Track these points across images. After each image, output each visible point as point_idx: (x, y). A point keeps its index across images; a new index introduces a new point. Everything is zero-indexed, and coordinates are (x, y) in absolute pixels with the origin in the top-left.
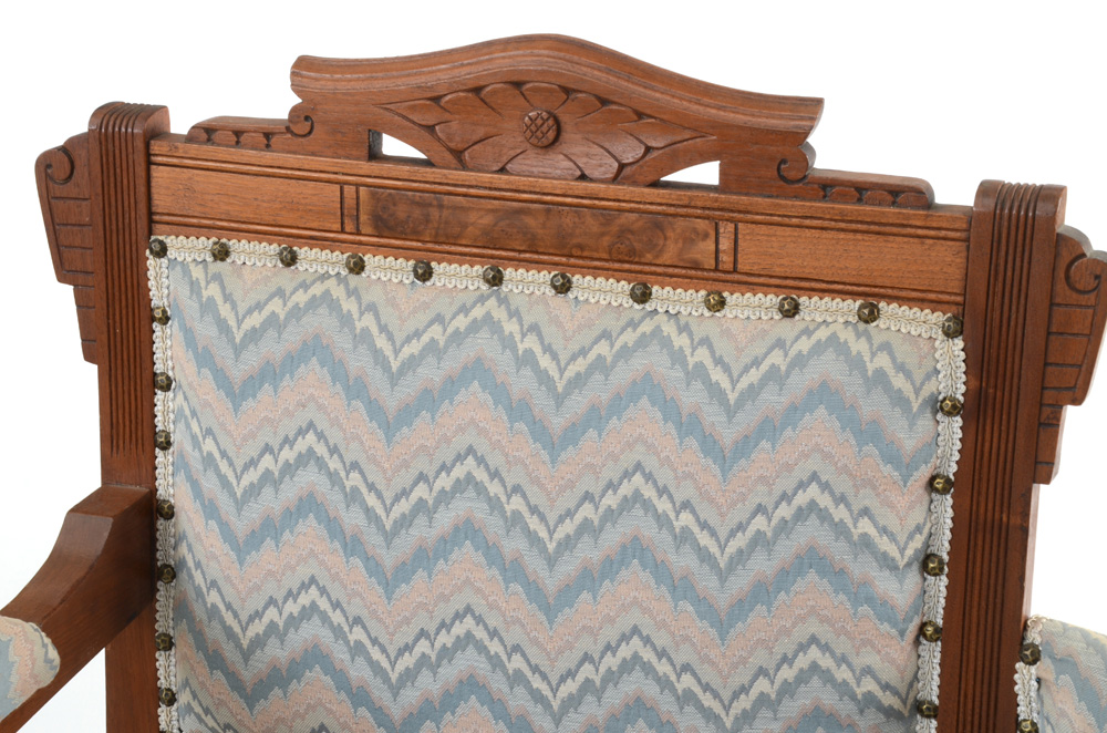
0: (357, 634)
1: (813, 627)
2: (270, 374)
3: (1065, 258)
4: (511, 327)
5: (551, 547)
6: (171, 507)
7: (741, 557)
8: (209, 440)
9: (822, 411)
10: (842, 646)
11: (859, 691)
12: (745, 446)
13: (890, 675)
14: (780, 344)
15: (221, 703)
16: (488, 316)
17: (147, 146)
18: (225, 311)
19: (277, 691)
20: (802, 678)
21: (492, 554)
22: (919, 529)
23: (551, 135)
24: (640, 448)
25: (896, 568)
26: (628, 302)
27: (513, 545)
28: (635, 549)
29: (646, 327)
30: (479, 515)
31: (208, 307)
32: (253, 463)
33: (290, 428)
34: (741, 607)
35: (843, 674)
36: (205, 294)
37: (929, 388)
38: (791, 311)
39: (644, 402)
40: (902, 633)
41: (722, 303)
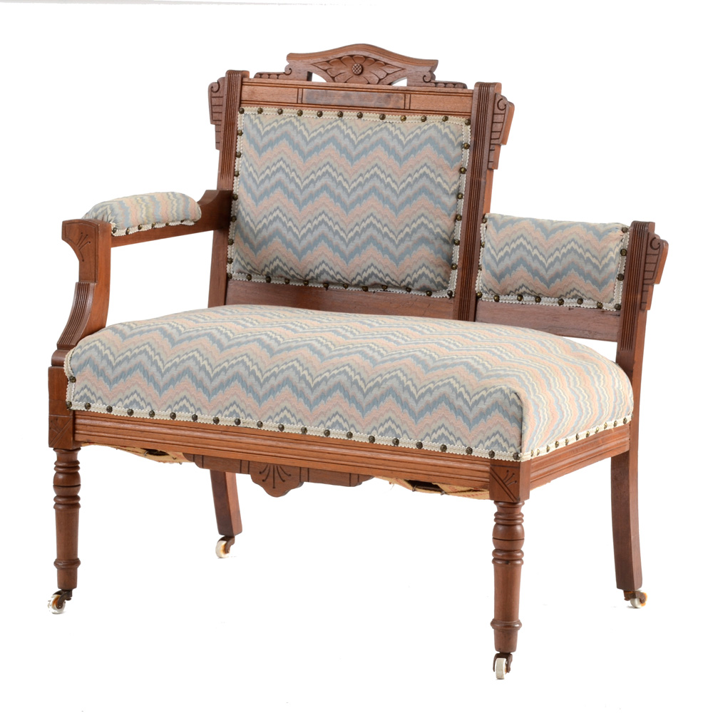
0: (290, 224)
1: (423, 211)
2: (271, 144)
3: (498, 100)
4: (344, 127)
5: (349, 191)
6: (237, 196)
7: (404, 190)
8: (251, 168)
9: (429, 145)
10: (431, 217)
11: (435, 231)
12: (407, 156)
13: (445, 228)
14: (420, 128)
15: (247, 254)
16: (338, 125)
17: (242, 79)
18: (260, 126)
19: (264, 247)
20: (419, 227)
21: (332, 194)
22: (455, 183)
23: (360, 71)
24: (377, 159)
25: (448, 194)
26: (378, 120)
27: (338, 191)
28: (374, 190)
29: (383, 126)
30: (329, 183)
31: (255, 126)
32: (263, 172)
33: (275, 160)
34: (403, 205)
35: (431, 226)
36: (254, 122)
37: (460, 139)
38: (424, 120)
39: (380, 146)
40: (449, 215)
41: (405, 119)
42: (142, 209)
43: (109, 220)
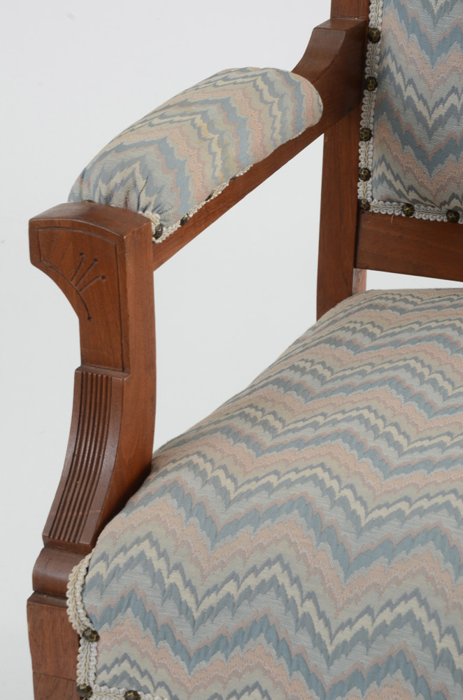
15: (408, 170)
42: (214, 154)
43: (142, 205)
